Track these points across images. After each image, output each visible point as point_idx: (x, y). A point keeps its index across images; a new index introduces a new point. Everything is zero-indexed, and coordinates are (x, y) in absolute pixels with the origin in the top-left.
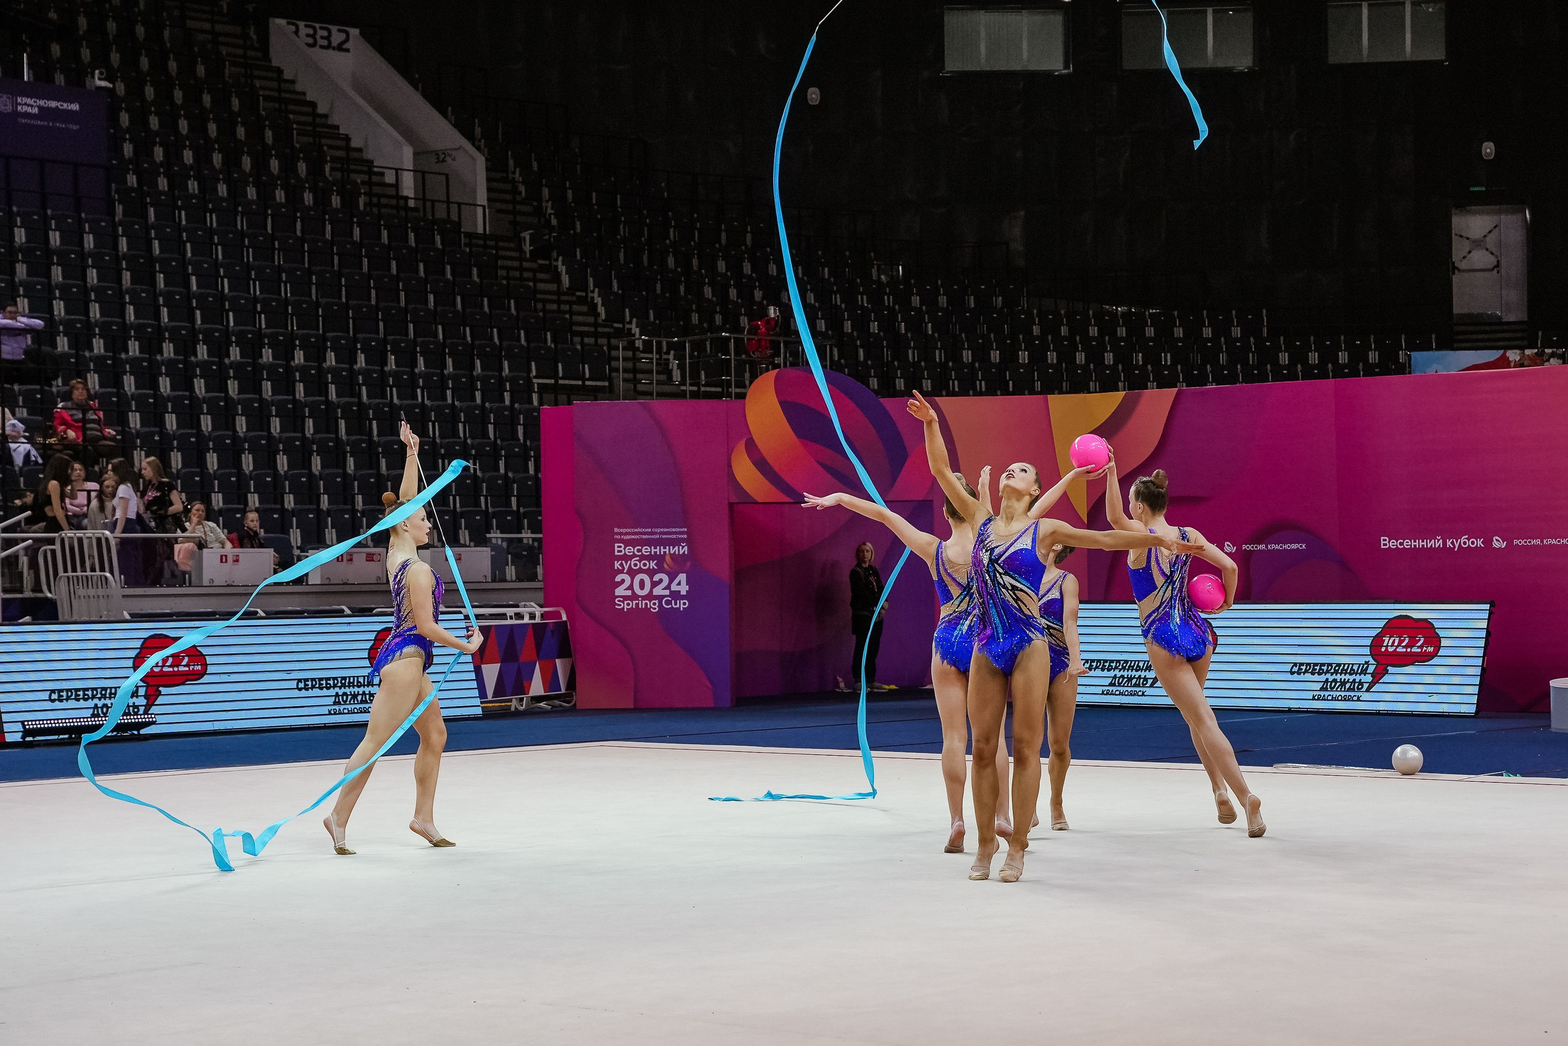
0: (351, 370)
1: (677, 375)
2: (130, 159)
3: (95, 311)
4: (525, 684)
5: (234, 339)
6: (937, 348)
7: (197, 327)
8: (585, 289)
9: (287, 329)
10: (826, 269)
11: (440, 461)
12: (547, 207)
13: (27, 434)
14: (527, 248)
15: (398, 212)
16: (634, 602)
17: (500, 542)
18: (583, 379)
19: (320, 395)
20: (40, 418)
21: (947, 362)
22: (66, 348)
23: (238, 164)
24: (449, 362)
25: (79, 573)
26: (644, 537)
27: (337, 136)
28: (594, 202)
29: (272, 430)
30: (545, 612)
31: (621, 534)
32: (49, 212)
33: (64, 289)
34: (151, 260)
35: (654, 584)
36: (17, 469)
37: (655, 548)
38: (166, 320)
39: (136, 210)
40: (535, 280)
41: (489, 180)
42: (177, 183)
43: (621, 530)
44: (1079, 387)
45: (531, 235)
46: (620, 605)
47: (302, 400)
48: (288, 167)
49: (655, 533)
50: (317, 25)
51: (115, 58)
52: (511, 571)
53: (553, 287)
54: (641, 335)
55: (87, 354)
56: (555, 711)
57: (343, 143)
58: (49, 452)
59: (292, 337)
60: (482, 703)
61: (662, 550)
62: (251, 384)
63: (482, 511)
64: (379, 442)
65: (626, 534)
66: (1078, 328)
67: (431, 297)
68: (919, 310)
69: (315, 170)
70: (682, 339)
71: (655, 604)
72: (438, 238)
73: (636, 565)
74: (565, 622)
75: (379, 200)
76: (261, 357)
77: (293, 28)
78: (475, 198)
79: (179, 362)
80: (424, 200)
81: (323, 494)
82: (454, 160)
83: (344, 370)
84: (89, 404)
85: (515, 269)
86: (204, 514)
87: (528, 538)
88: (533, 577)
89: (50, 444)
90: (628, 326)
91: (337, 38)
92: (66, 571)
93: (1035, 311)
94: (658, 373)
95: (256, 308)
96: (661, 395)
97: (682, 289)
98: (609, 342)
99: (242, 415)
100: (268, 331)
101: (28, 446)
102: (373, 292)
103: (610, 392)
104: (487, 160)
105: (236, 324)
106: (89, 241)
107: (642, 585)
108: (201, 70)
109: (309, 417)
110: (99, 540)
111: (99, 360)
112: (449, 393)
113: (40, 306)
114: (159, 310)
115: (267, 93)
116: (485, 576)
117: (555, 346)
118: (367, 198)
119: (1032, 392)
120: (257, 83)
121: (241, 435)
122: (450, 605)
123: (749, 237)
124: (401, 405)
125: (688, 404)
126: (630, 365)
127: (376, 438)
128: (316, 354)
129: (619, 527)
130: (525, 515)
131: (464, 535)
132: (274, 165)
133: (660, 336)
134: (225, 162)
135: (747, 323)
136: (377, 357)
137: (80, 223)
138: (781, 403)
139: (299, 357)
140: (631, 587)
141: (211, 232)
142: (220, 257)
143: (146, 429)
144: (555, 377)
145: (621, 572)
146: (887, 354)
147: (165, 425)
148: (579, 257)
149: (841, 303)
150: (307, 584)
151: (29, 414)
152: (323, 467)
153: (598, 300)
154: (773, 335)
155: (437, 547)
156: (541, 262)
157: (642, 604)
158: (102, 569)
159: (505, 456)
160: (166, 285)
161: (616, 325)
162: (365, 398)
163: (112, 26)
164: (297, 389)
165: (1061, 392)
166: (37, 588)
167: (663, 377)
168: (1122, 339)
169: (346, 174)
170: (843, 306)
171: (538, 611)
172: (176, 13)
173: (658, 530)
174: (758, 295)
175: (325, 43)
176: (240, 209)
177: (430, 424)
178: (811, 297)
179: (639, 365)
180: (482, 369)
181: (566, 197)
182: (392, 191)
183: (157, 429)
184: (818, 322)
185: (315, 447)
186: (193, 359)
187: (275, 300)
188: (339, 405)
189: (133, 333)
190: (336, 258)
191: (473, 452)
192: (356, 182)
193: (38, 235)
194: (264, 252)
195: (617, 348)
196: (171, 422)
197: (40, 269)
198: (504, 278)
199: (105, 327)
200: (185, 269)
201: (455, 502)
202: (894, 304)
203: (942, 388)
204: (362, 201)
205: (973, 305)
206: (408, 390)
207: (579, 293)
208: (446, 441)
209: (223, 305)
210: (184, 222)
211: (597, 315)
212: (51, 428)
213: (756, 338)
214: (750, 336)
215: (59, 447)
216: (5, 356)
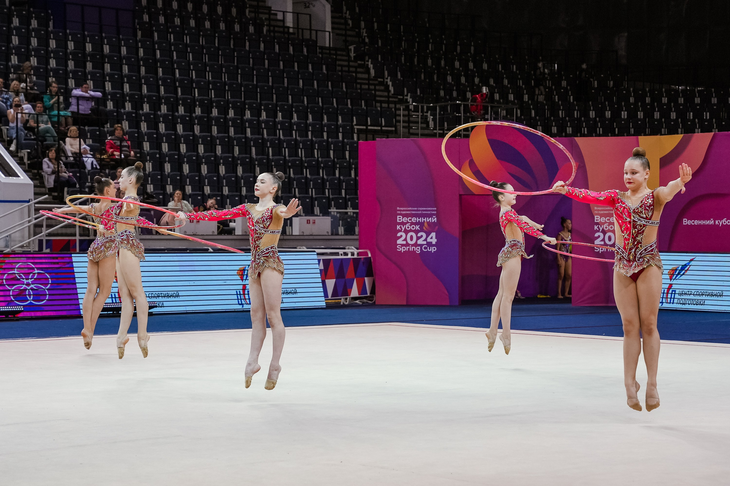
0: (258, 121)
1: (431, 124)
2: (145, 6)
3: (127, 88)
4: (348, 290)
5: (197, 103)
6: (576, 110)
7: (179, 97)
8: (383, 77)
9: (225, 98)
10: (515, 66)
11: (305, 170)
12: (363, 32)
13: (92, 153)
14: (352, 54)
15: (284, 35)
16: (407, 248)
17: (335, 214)
18: (381, 126)
19: (242, 134)
20: (98, 145)
21: (581, 118)
22: (112, 108)
23: (201, 9)
24: (310, 117)
26: (413, 212)
28: (389, 29)
29: (217, 152)
30: (360, 252)
31: (401, 210)
32: (104, 35)
33: (111, 76)
34: (156, 61)
35: (418, 238)
36: (87, 171)
37: (419, 218)
38: (163, 93)
39: (148, 34)
40: (356, 72)
41: (332, 17)
42: (169, 19)
43: (401, 209)
44: (655, 131)
45: (354, 48)
46: (400, 249)
47: (233, 136)
48: (227, 11)
49: (419, 210)
52: (341, 230)
53: (366, 76)
54: (413, 103)
55: (122, 111)
56: (364, 305)
58: (103, 163)
59: (228, 102)
60: (326, 300)
61: (423, 220)
62: (206, 128)
63: (326, 197)
64: (273, 159)
65: (403, 211)
66: (657, 99)
67: (301, 82)
68: (566, 89)
69: (241, 12)
70: (435, 105)
71: (418, 249)
72: (305, 49)
74: (370, 258)
75: (274, 29)
76: (212, 113)
78: (325, 27)
79: (169, 115)
80: (298, 28)
81: (243, 187)
83: (255, 120)
84: (123, 137)
85: (345, 66)
86: (181, 196)
87: (350, 212)
88: (353, 234)
89: (104, 159)
90: (405, 97)
93: (632, 89)
94: (421, 123)
95: (209, 87)
96: (423, 135)
97: (435, 77)
98: (395, 106)
99: (202, 144)
100: (216, 99)
101: (93, 159)
102: (270, 78)
103: (396, 134)
104: (332, 6)
105: (199, 95)
106: (124, 51)
107: (412, 238)
109: (236, 146)
111: (128, 114)
112: (310, 133)
113: (99, 86)
114: (159, 87)
116: (328, 232)
117: (367, 108)
118: (268, 27)
119: (629, 134)
121: (201, 155)
122: (309, 247)
123: (472, 48)
124: (284, 139)
126: (406, 119)
127: (271, 157)
128: (240, 112)
129: (400, 207)
130: (349, 199)
131: (317, 210)
132: (220, 9)
133: (423, 103)
134: (194, 8)
135: (470, 96)
136: (272, 114)
137: (119, 41)
138: (488, 140)
139: (231, 113)
140: (405, 240)
141: (186, 45)
142: (191, 59)
143: (152, 151)
144: (367, 125)
145: (401, 231)
146: (547, 114)
147: (162, 149)
148: (380, 59)
149: (523, 84)
150: (235, 235)
151: (93, 142)
152: (243, 171)
153: (390, 83)
154: (484, 103)
155: (302, 216)
156: (359, 62)
157: (411, 249)
159: (339, 168)
160: (163, 74)
161: (399, 97)
162: (265, 136)
164: (230, 130)
165: (645, 135)
167: (424, 125)
168: (681, 105)
169: (257, 14)
170: (524, 86)
171: (356, 251)
173: (421, 209)
174: (477, 80)
176: (201, 33)
177: (300, 150)
178: (506, 82)
179: (411, 119)
180: (328, 121)
181: (373, 27)
182: (281, 24)
183: (158, 151)
184: (510, 95)
185: (239, 162)
186: (176, 114)
187: (219, 83)
188: (251, 139)
189: (146, 100)
190: (251, 60)
191: (322, 165)
192: (261, 19)
193: (98, 47)
194: (214, 57)
195: (400, 109)
196: (165, 147)
197: (99, 65)
198: (340, 71)
199: (131, 96)
200: (173, 66)
201: (312, 192)
202: (552, 85)
203: (578, 132)
204: (265, 29)
205: (596, 86)
206: (288, 132)
207: (379, 80)
208: (308, 159)
209: (192, 85)
210: (172, 41)
211: (389, 91)
212: (104, 150)
213: (475, 104)
214: (472, 103)
215: (108, 160)
216: (81, 112)
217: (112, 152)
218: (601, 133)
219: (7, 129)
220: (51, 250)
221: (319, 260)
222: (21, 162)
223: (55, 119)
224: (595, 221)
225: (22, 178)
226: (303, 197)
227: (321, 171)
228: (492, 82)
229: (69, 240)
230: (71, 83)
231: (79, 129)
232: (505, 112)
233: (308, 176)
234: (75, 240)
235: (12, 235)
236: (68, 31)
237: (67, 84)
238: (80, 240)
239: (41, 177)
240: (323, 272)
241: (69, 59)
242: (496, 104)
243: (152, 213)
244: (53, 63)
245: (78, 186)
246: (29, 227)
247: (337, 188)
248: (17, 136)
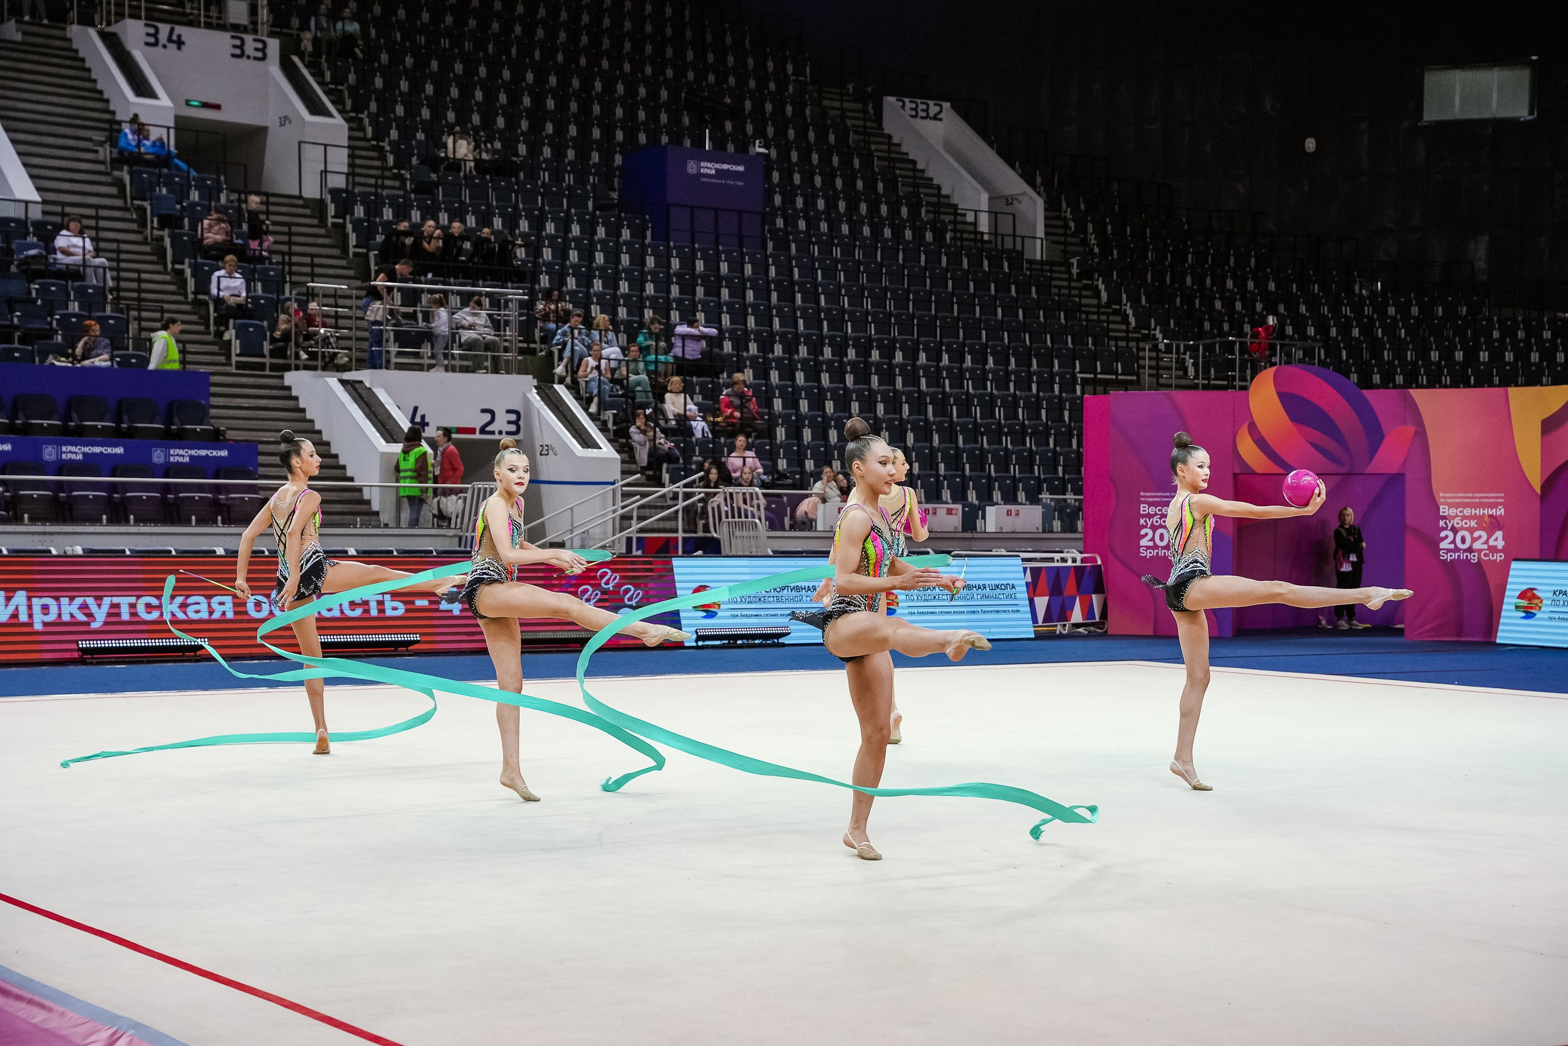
0: (938, 368)
1: (1191, 371)
2: (779, 207)
3: (751, 321)
4: (1068, 613)
5: (851, 343)
6: (1409, 349)
7: (824, 334)
8: (1120, 303)
9: (890, 334)
10: (1316, 286)
11: (1004, 438)
12: (1091, 239)
13: (701, 415)
14: (1075, 271)
15: (976, 244)
16: (1155, 551)
17: (1049, 501)
18: (1117, 374)
19: (914, 386)
21: (1416, 361)
22: (730, 350)
23: (857, 209)
24: (1013, 360)
25: (737, 519)
27: (931, 186)
28: (1128, 234)
30: (1085, 558)
31: (1145, 497)
32: (721, 248)
33: (730, 305)
34: (792, 283)
36: (694, 440)
38: (802, 329)
39: (782, 245)
40: (1080, 296)
41: (1046, 218)
42: (812, 224)
43: (1146, 494)
44: (1533, 380)
45: (1078, 261)
46: (1144, 554)
47: (901, 390)
48: (894, 211)
50: (919, 101)
51: (770, 131)
52: (1057, 525)
53: (1095, 302)
54: (1163, 339)
55: (745, 354)
56: (1091, 636)
57: (935, 192)
58: (717, 428)
59: (894, 341)
60: (1034, 628)
63: (1036, 477)
65: (1150, 497)
66: (1534, 332)
67: (999, 310)
68: (1394, 319)
69: (914, 213)
70: (1196, 342)
72: (1006, 264)
73: (1157, 522)
74: (1100, 566)
75: (962, 235)
76: (871, 356)
77: (901, 104)
78: (1035, 232)
79: (811, 360)
80: (996, 234)
82: (1020, 202)
83: (932, 366)
85: (1064, 287)
87: (1071, 499)
88: (1074, 530)
89: (718, 422)
90: (1153, 332)
91: (933, 110)
92: (727, 517)
93: (1495, 318)
94: (1176, 369)
95: (867, 318)
96: (1178, 387)
97: (1197, 302)
98: (1138, 345)
99: (856, 401)
100: (877, 337)
101: (703, 424)
102: (956, 306)
103: (1138, 384)
104: (1045, 202)
105: (853, 331)
106: (748, 269)
108: (832, 138)
109: (906, 403)
110: (751, 494)
111: (753, 359)
112: (1012, 385)
113: (713, 319)
114: (797, 320)
115: (879, 154)
116: (1037, 528)
117: (1095, 348)
118: (953, 233)
119: (1491, 385)
120: (873, 147)
122: (1010, 550)
123: (1253, 260)
124: (975, 394)
125: (1201, 394)
126: (1154, 363)
127: (955, 419)
128: (911, 354)
129: (1144, 492)
130: (1069, 481)
131: (1021, 496)
132: (884, 209)
133: (1178, 340)
134: (848, 208)
135: (1249, 329)
136: (957, 357)
137: (742, 256)
138: (1278, 395)
139: (899, 357)
140: (1153, 539)
141: (836, 261)
142: (842, 280)
143: (786, 411)
144: (1095, 373)
145: (1146, 527)
146: (1366, 355)
147: (800, 408)
148: (1115, 278)
149: (1328, 312)
151: (703, 399)
152: (915, 441)
153: (1130, 312)
155: (1000, 505)
156: (1085, 282)
158: (753, 516)
159: (1054, 435)
160: (803, 301)
161: (1143, 331)
162: (947, 388)
163: (769, 107)
164: (897, 381)
165: (1517, 385)
166: (706, 529)
167: (1181, 373)
169: (937, 215)
170: (1330, 315)
171: (1079, 557)
172: (815, 95)
174: (1259, 306)
175: (924, 114)
176: (858, 244)
177: (997, 409)
178: (1303, 309)
179: (1161, 363)
180: (1038, 366)
181: (1106, 229)
182: (971, 228)
183: (794, 411)
184: (1308, 328)
185: (909, 426)
186: (821, 358)
187: (882, 313)
188: (927, 394)
189: (777, 338)
190: (928, 281)
191: (1030, 431)
192: (944, 221)
193: (713, 265)
194: (875, 277)
195: (1144, 350)
196: (804, 406)
197: (713, 291)
198: (1056, 295)
199: (758, 334)
200: (817, 290)
201: (1015, 470)
202: (1373, 313)
203: (1412, 381)
204: (948, 236)
205: (1441, 314)
206: (980, 383)
207: (1114, 306)
208: (1009, 422)
209: (844, 317)
210: (816, 254)
211: (1128, 323)
212: (719, 409)
213: (1257, 341)
214: (1252, 340)
215: (724, 424)
216: (687, 356)
217: (732, 413)
218: (1448, 383)
219: (587, 382)
220: (643, 553)
221: (1025, 569)
222: (604, 429)
223: (652, 367)
224: (1441, 514)
225: (605, 449)
226: (1001, 477)
227: (1028, 439)
228: (1281, 308)
229: (668, 539)
230: (675, 316)
231: (684, 381)
232: (1301, 352)
233: (1009, 446)
234: (677, 538)
235: (591, 531)
236: (672, 244)
237: (668, 317)
238: (684, 539)
239: (631, 449)
240: (1031, 585)
241: (673, 283)
242: (1287, 341)
243: (785, 499)
244: (650, 289)
245: (681, 461)
246: (614, 519)
247: (1050, 465)
248: (599, 392)
